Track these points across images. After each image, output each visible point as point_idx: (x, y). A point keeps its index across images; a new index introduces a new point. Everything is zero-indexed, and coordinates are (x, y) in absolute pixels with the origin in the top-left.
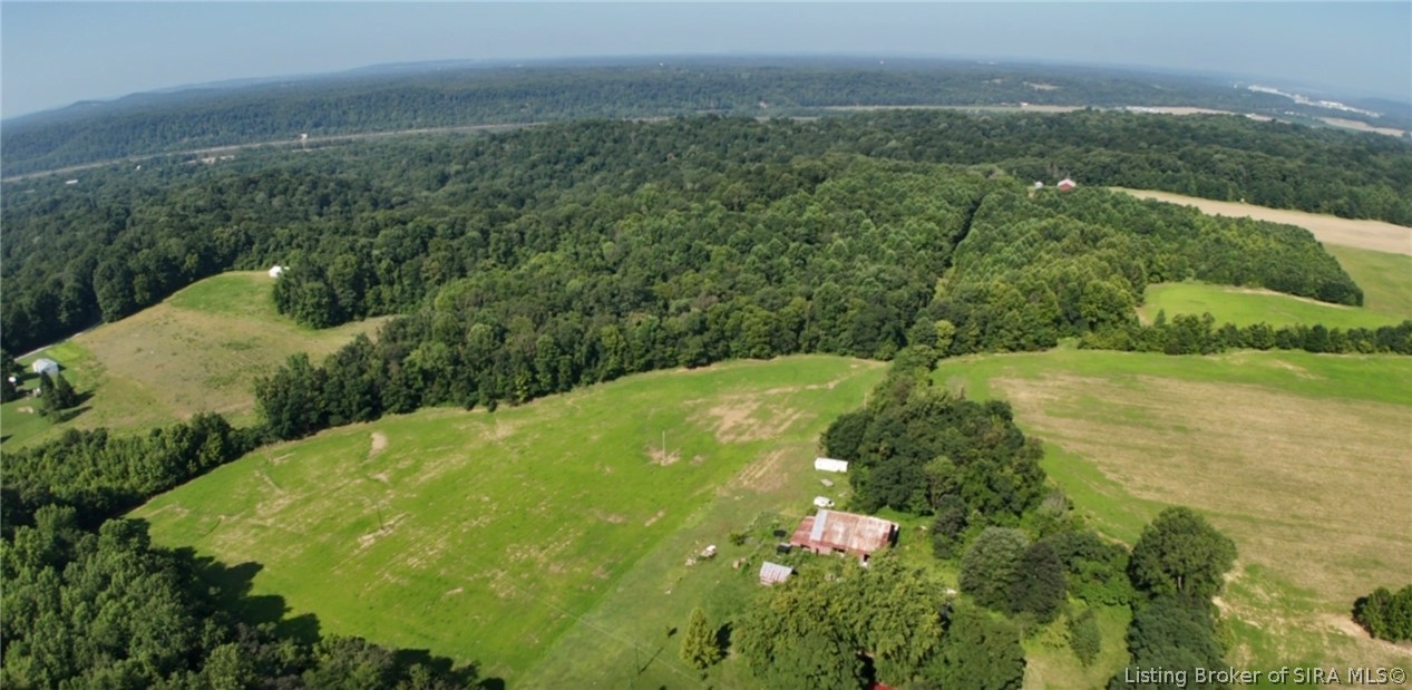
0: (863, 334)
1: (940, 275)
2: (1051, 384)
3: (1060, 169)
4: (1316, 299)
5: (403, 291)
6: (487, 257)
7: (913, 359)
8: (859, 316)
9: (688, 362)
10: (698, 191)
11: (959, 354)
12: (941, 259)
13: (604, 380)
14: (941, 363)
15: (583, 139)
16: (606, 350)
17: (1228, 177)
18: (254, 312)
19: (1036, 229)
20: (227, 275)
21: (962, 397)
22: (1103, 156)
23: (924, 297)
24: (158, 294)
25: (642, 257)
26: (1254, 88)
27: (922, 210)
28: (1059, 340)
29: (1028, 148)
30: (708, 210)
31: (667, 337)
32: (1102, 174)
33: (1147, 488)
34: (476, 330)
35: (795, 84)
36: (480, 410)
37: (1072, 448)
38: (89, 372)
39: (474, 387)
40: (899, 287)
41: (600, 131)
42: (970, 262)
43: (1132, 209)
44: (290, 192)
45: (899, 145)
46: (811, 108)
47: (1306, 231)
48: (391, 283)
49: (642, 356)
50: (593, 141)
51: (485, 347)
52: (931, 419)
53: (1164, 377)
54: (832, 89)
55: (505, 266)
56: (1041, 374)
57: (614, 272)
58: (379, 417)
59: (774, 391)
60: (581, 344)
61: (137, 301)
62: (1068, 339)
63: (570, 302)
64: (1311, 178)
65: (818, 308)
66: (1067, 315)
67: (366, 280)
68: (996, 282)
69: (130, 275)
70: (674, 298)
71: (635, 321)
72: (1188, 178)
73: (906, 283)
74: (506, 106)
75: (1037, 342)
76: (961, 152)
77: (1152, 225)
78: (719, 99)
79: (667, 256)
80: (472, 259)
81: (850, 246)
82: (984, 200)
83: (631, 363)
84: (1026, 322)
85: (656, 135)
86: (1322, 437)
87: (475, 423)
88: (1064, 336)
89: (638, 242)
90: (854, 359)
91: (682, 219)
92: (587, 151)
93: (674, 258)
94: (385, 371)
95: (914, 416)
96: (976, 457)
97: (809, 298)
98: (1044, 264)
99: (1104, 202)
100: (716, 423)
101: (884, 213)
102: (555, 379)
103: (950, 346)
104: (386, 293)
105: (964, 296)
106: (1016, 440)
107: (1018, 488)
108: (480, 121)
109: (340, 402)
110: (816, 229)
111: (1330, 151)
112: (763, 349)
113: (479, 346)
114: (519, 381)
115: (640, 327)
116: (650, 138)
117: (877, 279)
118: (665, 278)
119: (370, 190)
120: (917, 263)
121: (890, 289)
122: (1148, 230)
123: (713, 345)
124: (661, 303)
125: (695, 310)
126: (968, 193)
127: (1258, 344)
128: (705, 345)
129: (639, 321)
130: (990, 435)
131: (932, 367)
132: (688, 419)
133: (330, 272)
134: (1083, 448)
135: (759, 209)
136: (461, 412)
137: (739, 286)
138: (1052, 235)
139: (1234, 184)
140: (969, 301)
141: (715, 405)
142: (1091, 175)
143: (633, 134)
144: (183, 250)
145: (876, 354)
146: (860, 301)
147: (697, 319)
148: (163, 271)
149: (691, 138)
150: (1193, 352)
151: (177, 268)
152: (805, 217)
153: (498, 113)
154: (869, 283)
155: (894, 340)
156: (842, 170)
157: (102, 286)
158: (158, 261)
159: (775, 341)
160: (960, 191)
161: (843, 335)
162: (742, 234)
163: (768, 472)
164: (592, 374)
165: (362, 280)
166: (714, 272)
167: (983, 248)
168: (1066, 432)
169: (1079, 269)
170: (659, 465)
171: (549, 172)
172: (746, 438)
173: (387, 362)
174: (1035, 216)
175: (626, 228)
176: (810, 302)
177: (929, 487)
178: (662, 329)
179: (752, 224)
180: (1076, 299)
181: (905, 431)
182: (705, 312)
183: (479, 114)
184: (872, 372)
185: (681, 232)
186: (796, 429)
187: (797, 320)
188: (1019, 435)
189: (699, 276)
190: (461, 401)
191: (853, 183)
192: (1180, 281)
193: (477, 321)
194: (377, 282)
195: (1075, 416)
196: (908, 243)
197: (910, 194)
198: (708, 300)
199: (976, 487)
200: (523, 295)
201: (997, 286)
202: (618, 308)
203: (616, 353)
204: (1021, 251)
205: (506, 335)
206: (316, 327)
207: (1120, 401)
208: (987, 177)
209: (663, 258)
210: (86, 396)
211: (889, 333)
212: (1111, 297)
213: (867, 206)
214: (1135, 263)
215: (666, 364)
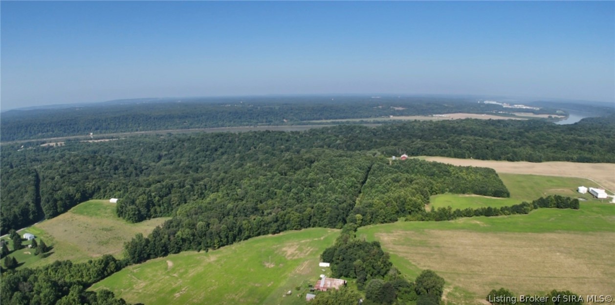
0: (332, 220)
1: (357, 197)
2: (395, 234)
3: (402, 150)
4: (492, 196)
5: (164, 209)
6: (194, 195)
7: (349, 228)
8: (330, 214)
9: (273, 232)
10: (268, 167)
11: (364, 225)
12: (357, 191)
13: (244, 240)
14: (358, 229)
15: (217, 141)
16: (244, 230)
17: (466, 149)
18: (108, 216)
19: (390, 178)
20: (91, 201)
21: (364, 241)
22: (419, 143)
23: (352, 206)
24: (66, 208)
25: (252, 195)
26: (486, 102)
27: (350, 173)
28: (398, 218)
29: (390, 142)
30: (274, 176)
31: (265, 224)
32: (418, 151)
33: (425, 266)
34: (200, 224)
35: (297, 111)
36: (202, 252)
37: (401, 255)
38: (47, 239)
39: (200, 244)
40: (343, 203)
41: (223, 138)
42: (367, 192)
43: (427, 167)
44: (102, 164)
45: (341, 142)
46: (305, 122)
47: (493, 170)
48: (160, 206)
49: (257, 231)
50: (221, 142)
51: (204, 230)
52: (355, 248)
53: (433, 229)
54: (313, 113)
55: (201, 198)
56: (392, 231)
57: (242, 200)
58: (167, 255)
59: (303, 241)
60: (236, 228)
61: (59, 211)
62: (402, 218)
63: (229, 212)
64: (498, 146)
65: (316, 212)
66: (401, 210)
67: (151, 204)
68: (376, 200)
69: (56, 201)
70: (266, 210)
71: (253, 218)
72: (450, 151)
73: (345, 201)
74: (178, 122)
75: (391, 220)
76: (364, 144)
77: (434, 172)
78: (267, 118)
79: (261, 194)
80: (189, 196)
81: (325, 188)
82: (372, 167)
83: (253, 234)
84: (386, 213)
85: (246, 140)
86: (485, 246)
87: (202, 256)
88: (400, 217)
89: (251, 189)
90: (329, 229)
91: (265, 180)
92: (219, 146)
93: (264, 195)
94: (169, 239)
95: (350, 247)
96: (369, 259)
97: (312, 208)
98: (393, 191)
99: (416, 165)
100: (285, 253)
101: (336, 174)
102: (228, 240)
103: (361, 223)
104: (158, 209)
105: (365, 205)
106: (381, 254)
107: (382, 268)
108: (167, 128)
109: (154, 250)
110: (313, 182)
111: (509, 133)
112: (298, 227)
113: (201, 230)
114: (216, 241)
115: (255, 221)
116: (244, 140)
117: (335, 200)
118: (261, 202)
119: (133, 163)
120: (349, 193)
121: (340, 204)
122: (432, 175)
123: (281, 226)
124: (261, 212)
125: (273, 214)
126: (367, 164)
127: (468, 215)
128: (278, 226)
129: (255, 219)
130: (373, 252)
131: (355, 230)
132: (276, 252)
133: (137, 202)
134: (405, 255)
135: (292, 175)
136: (196, 252)
137: (288, 204)
138: (396, 180)
139: (468, 152)
140: (367, 207)
141: (284, 247)
142: (413, 152)
143: (237, 139)
144: (75, 191)
145: (336, 227)
146: (330, 209)
147: (275, 217)
148: (68, 200)
149: (260, 140)
150: (445, 220)
151: (73, 198)
152: (309, 178)
153: (174, 125)
154: (333, 202)
155: (342, 222)
156: (320, 156)
157: (45, 205)
158: (66, 196)
159: (302, 224)
160: (363, 164)
161: (325, 221)
162: (287, 185)
163: (304, 268)
164: (240, 238)
165: (149, 205)
166: (278, 199)
167: (372, 186)
168: (399, 250)
169: (405, 193)
170: (268, 268)
171: (204, 155)
172: (296, 257)
173: (169, 236)
174: (391, 172)
175: (245, 182)
176: (313, 210)
177: (355, 269)
178: (263, 221)
179: (290, 181)
180: (404, 204)
181: (347, 252)
182: (277, 214)
183: (166, 125)
184: (335, 233)
185: (265, 185)
186: (312, 254)
187: (309, 216)
188: (382, 251)
189: (274, 201)
190: (196, 249)
191: (325, 163)
192: (443, 193)
193: (199, 221)
194: (154, 205)
195: (403, 245)
196: (345, 186)
197: (345, 166)
198: (278, 210)
199: (369, 268)
200: (212, 210)
201: (376, 201)
202: (246, 214)
203: (248, 230)
204: (385, 187)
205: (210, 225)
206: (133, 222)
207: (418, 239)
208: (374, 156)
209: (260, 195)
210: (50, 248)
211: (340, 219)
212: (415, 203)
213: (330, 172)
214: (425, 189)
215: (265, 233)
